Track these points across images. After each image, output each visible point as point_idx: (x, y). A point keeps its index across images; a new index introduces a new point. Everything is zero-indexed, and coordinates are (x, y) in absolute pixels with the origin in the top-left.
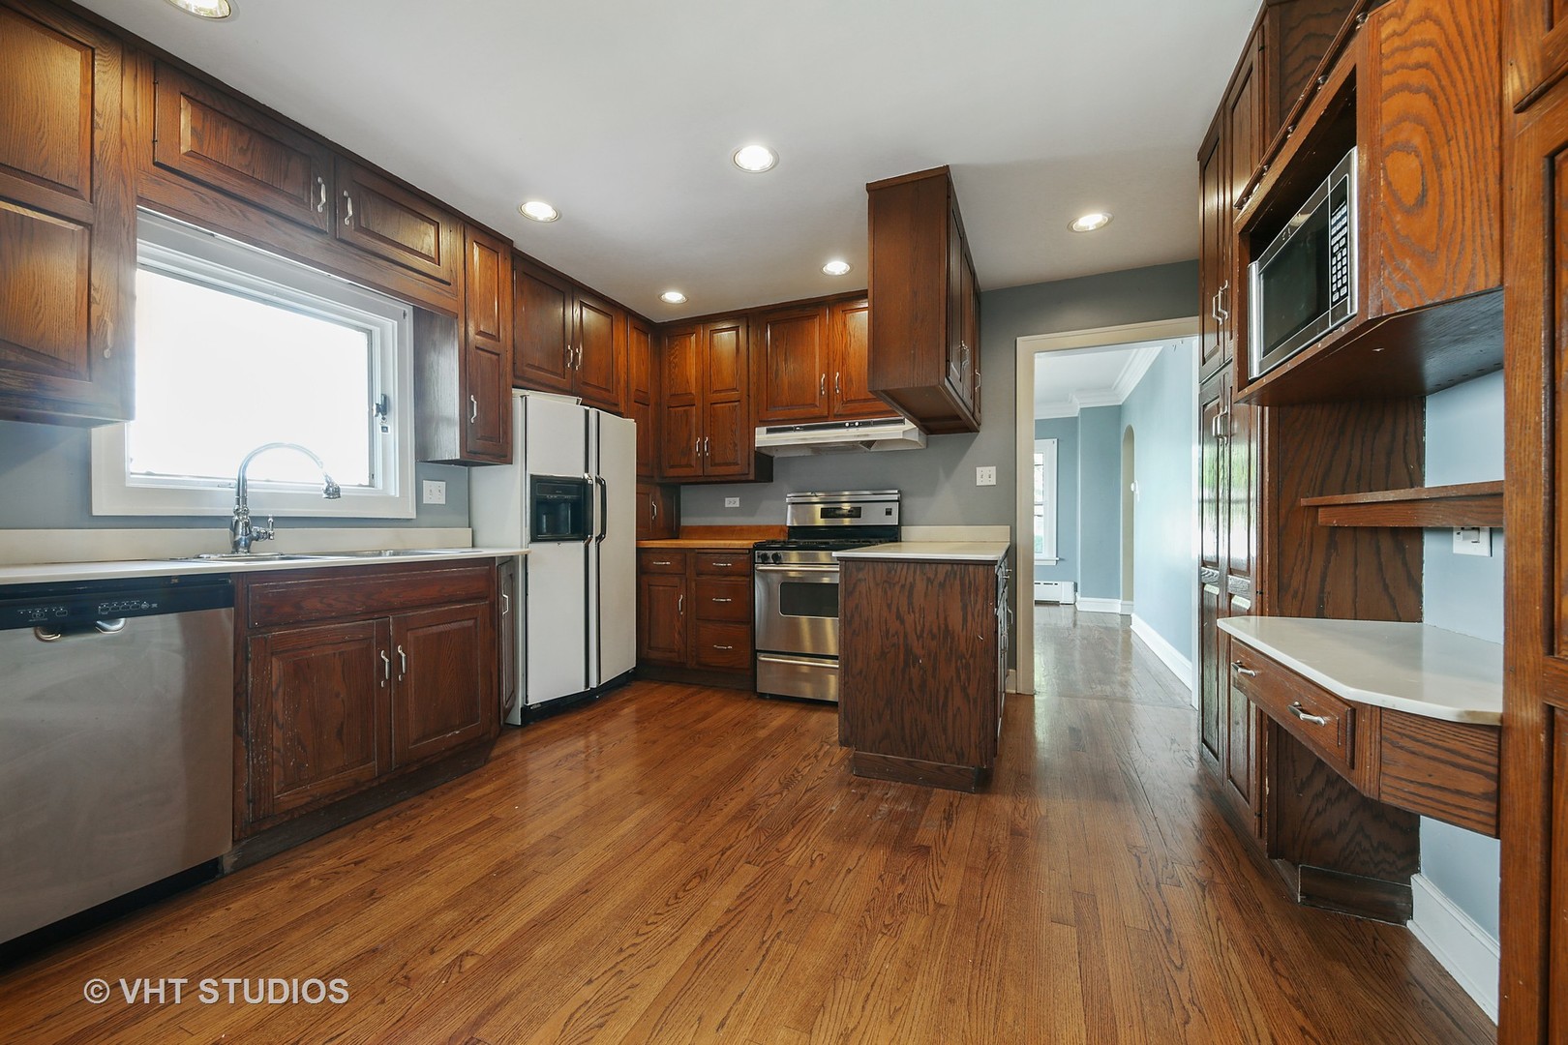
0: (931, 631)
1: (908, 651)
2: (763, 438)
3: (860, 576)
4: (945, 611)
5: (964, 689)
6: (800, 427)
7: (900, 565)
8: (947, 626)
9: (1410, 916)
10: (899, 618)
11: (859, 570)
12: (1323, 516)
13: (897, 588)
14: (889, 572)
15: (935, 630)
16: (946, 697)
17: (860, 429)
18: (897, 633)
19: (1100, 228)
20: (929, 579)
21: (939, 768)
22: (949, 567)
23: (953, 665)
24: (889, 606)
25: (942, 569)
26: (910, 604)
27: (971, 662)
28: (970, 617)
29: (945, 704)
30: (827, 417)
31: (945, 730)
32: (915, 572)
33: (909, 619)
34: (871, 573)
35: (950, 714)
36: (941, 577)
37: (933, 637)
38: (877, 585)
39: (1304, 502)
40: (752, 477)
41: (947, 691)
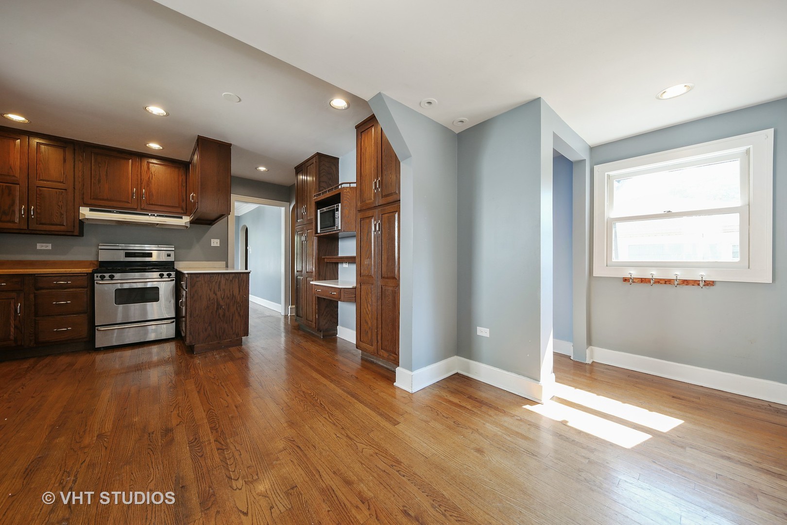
0: (227, 296)
1: (218, 304)
2: (85, 212)
3: (198, 279)
4: (232, 289)
5: (239, 313)
6: (117, 211)
7: (215, 275)
8: (233, 294)
9: (337, 334)
10: (215, 293)
11: (197, 277)
12: (326, 260)
13: (214, 283)
14: (211, 277)
15: (229, 295)
16: (233, 317)
17: (158, 218)
18: (214, 299)
19: (264, 171)
20: (226, 279)
21: (230, 341)
22: (234, 275)
23: (235, 306)
24: (210, 290)
25: (232, 276)
26: (219, 288)
27: (242, 304)
28: (241, 290)
29: (232, 320)
30: (136, 209)
31: (232, 328)
32: (221, 277)
33: (219, 294)
34: (203, 279)
35: (234, 323)
36: (231, 278)
37: (228, 298)
38: (205, 282)
39: (323, 257)
40: (77, 234)
41: (233, 315)
